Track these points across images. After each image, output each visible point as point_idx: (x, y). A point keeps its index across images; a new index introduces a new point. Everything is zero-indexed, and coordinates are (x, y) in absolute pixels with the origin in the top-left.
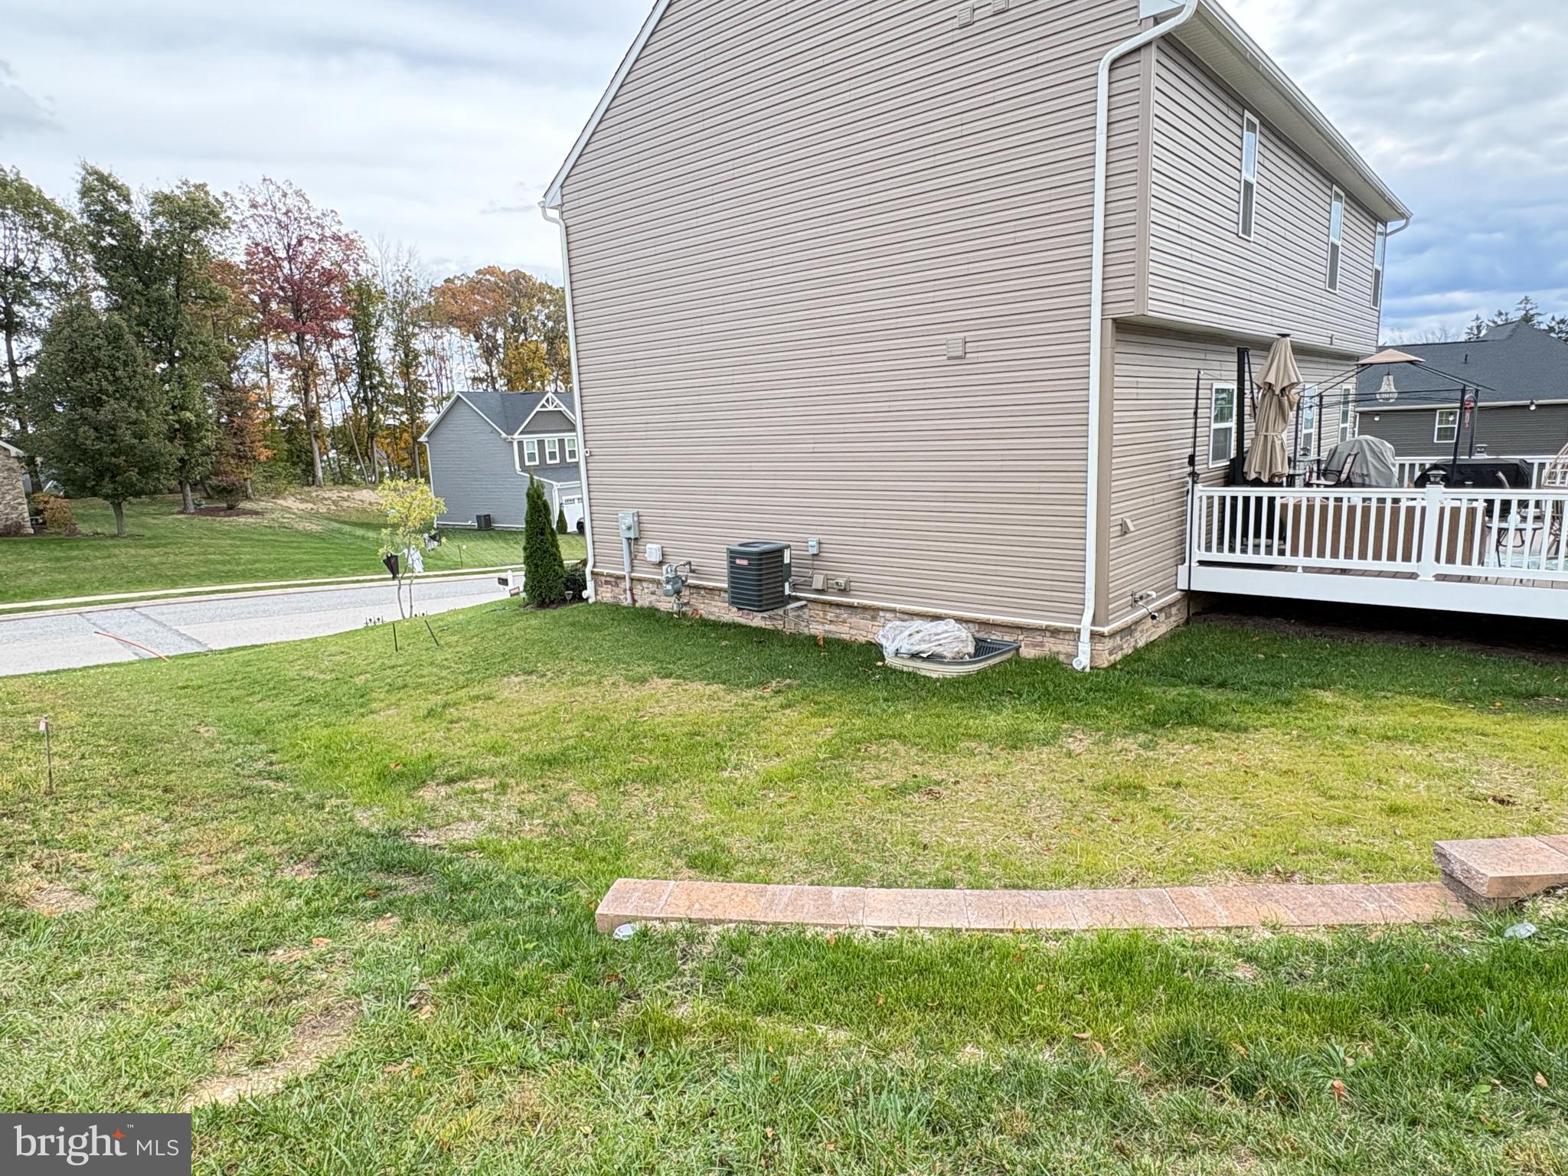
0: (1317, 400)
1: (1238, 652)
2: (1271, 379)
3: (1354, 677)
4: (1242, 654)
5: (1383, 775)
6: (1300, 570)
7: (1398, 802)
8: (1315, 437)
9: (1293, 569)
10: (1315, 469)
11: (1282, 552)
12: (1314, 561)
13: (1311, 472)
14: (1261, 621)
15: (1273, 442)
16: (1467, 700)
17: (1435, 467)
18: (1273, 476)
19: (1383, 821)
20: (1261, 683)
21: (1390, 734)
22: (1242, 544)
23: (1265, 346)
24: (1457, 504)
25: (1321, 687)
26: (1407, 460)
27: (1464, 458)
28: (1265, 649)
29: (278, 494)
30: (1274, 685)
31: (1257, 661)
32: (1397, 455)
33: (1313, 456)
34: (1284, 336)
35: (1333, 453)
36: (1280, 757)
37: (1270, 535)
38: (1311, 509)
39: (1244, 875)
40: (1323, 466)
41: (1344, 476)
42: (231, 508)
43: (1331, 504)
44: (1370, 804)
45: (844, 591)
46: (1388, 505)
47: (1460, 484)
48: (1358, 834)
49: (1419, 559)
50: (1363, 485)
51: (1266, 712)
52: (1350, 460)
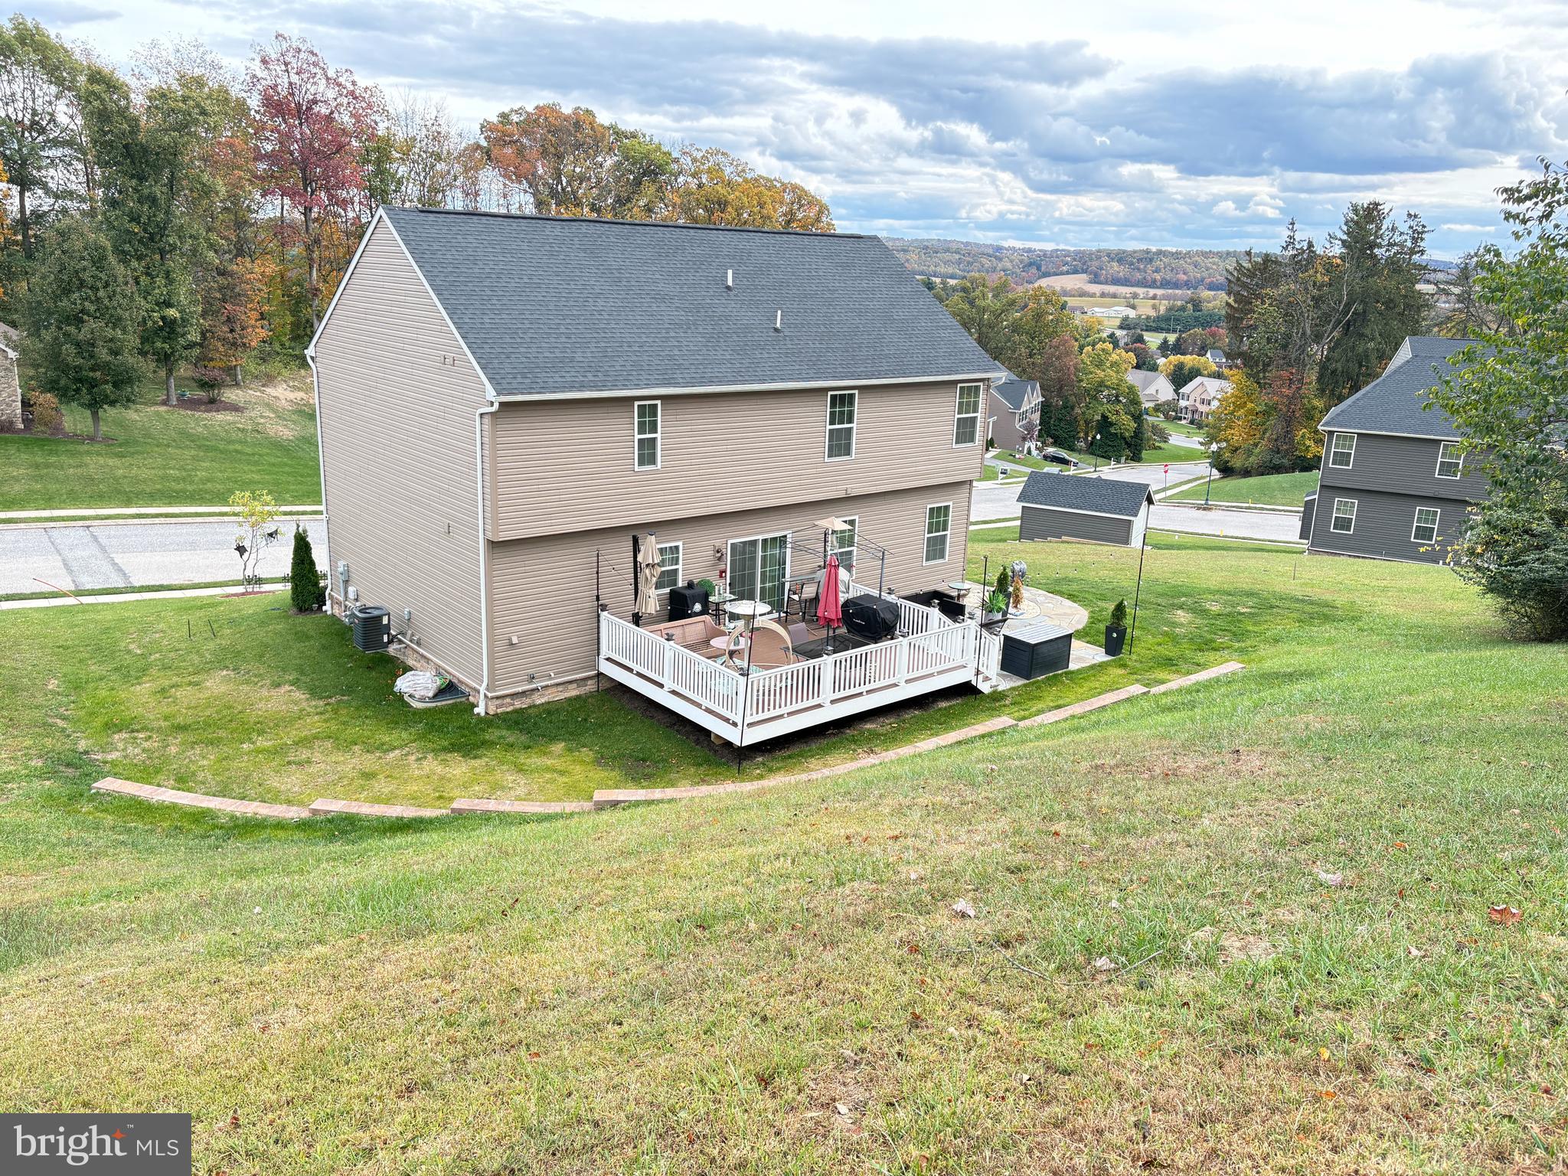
16: (610, 757)
29: (269, 379)
42: (212, 401)
45: (418, 644)
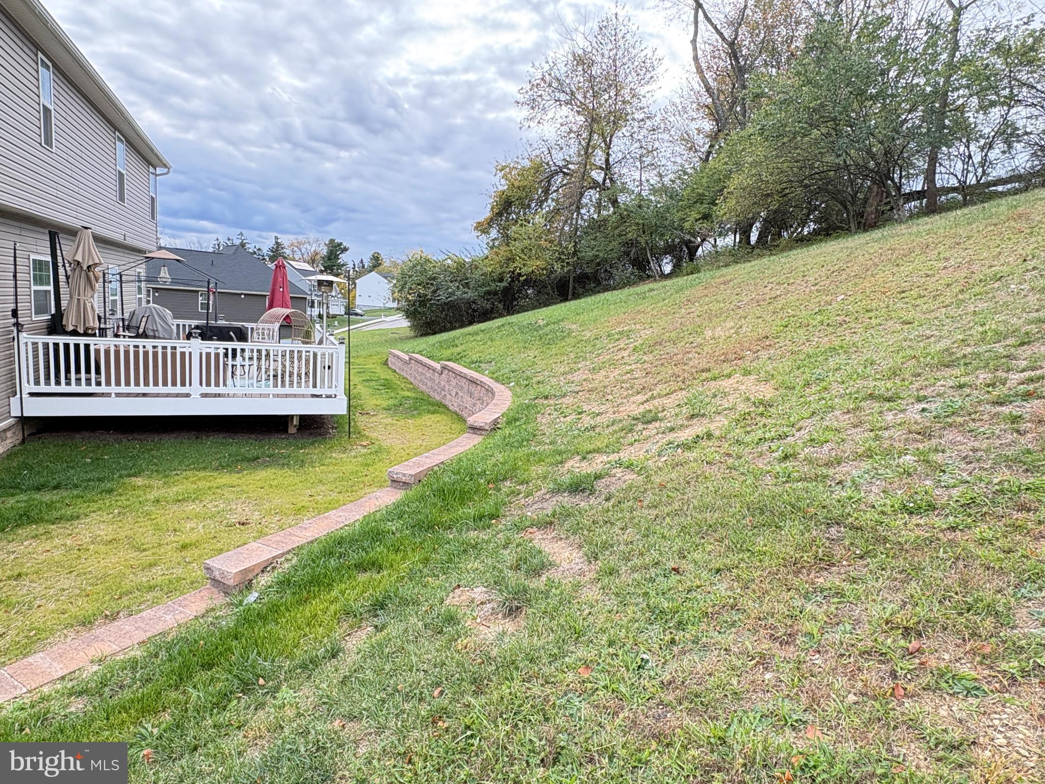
0: (118, 277)
1: (69, 460)
2: (79, 258)
3: (156, 465)
4: (71, 461)
5: (177, 526)
6: (113, 395)
7: (187, 541)
8: (119, 303)
9: (108, 395)
10: (121, 324)
11: (98, 384)
12: (123, 389)
13: (118, 327)
14: (87, 434)
15: (85, 304)
16: (223, 467)
17: (197, 327)
18: (87, 329)
19: (177, 557)
20: (89, 480)
21: (180, 498)
22: (66, 378)
23: (72, 233)
24: (208, 350)
25: (135, 475)
26: (181, 322)
27: (212, 322)
28: (91, 455)
30: (99, 480)
31: (85, 464)
32: (175, 318)
33: (119, 315)
34: (86, 228)
35: (133, 314)
36: (105, 531)
37: (88, 371)
38: (117, 353)
39: (80, 628)
40: (126, 323)
41: (141, 331)
43: (132, 350)
44: (170, 547)
46: (169, 351)
47: (210, 339)
48: (162, 570)
49: (190, 385)
50: (154, 337)
51: (94, 501)
52: (144, 320)
